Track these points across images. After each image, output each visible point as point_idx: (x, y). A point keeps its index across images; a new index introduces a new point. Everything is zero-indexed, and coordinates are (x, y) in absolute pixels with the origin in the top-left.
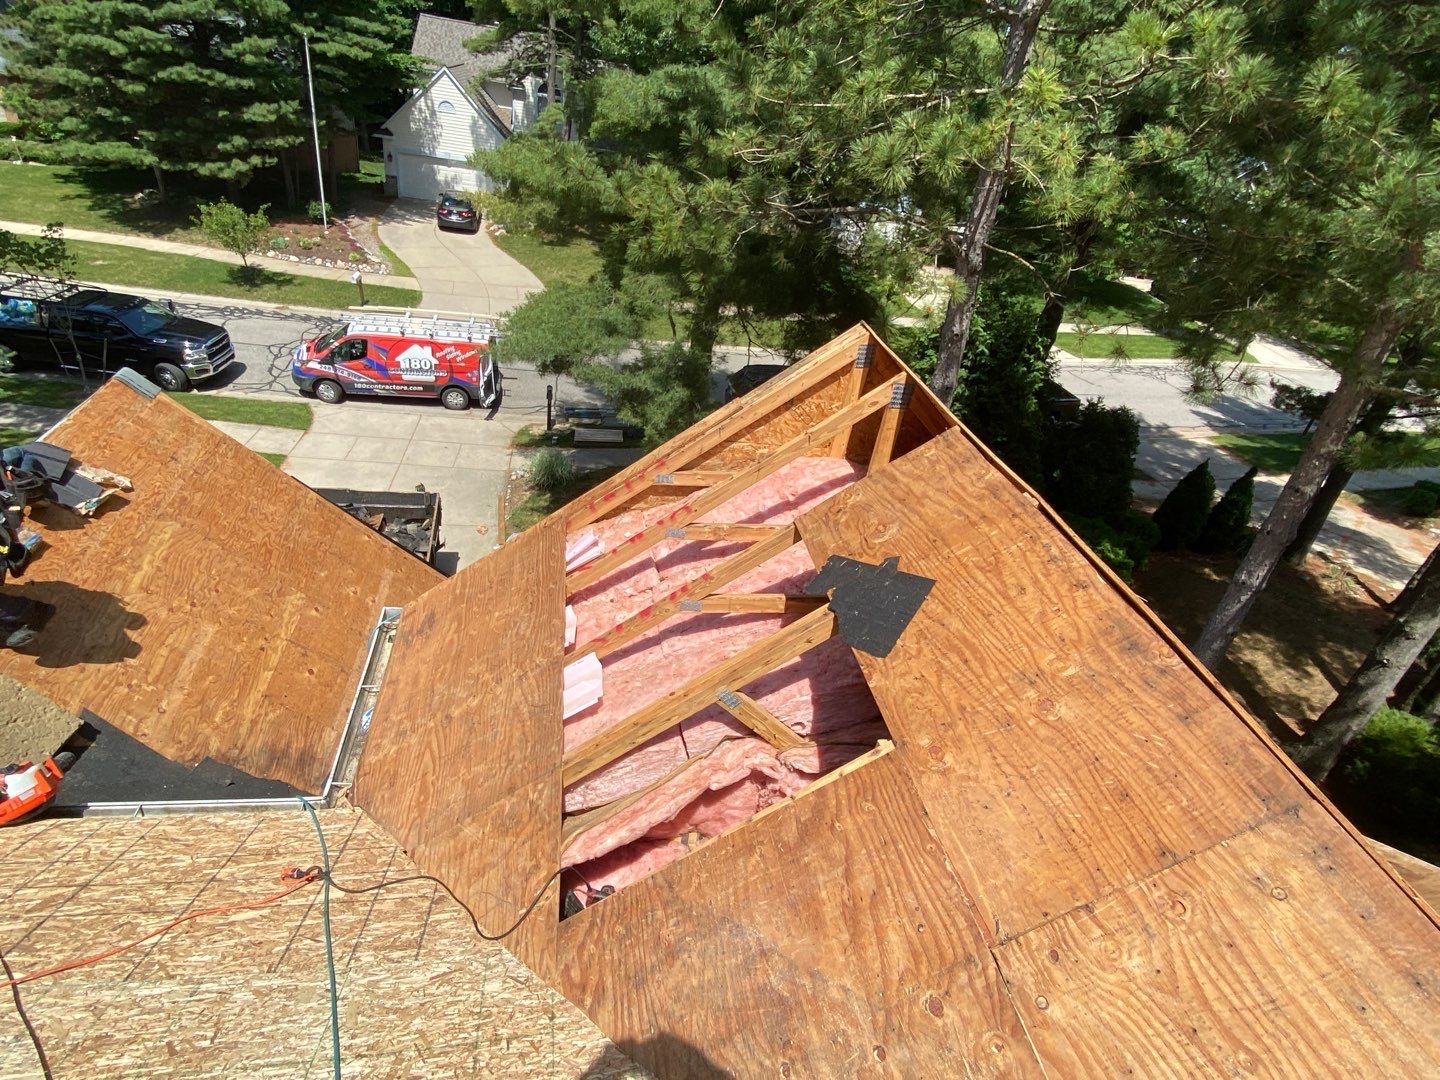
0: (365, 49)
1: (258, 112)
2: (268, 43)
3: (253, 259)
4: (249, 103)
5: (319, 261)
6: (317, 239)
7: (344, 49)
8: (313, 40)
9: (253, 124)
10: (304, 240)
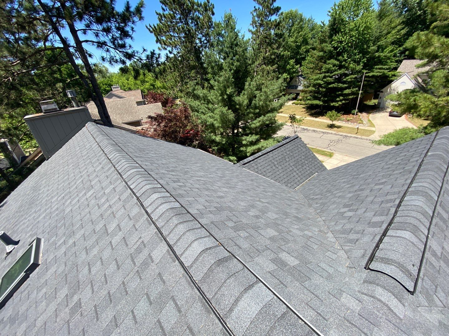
2: (354, 76)
3: (335, 122)
4: (345, 90)
5: (350, 123)
6: (352, 118)
7: (374, 74)
8: (366, 73)
10: (348, 119)
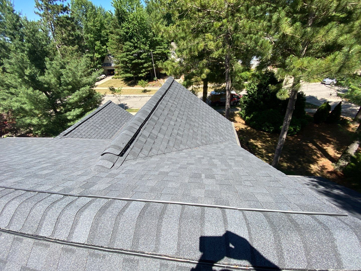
0: (160, 51)
1: (146, 65)
2: (146, 54)
3: (146, 88)
4: (144, 64)
5: (155, 87)
6: (155, 84)
7: (157, 52)
8: (153, 52)
9: (145, 67)
10: (153, 84)
